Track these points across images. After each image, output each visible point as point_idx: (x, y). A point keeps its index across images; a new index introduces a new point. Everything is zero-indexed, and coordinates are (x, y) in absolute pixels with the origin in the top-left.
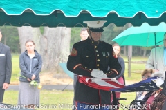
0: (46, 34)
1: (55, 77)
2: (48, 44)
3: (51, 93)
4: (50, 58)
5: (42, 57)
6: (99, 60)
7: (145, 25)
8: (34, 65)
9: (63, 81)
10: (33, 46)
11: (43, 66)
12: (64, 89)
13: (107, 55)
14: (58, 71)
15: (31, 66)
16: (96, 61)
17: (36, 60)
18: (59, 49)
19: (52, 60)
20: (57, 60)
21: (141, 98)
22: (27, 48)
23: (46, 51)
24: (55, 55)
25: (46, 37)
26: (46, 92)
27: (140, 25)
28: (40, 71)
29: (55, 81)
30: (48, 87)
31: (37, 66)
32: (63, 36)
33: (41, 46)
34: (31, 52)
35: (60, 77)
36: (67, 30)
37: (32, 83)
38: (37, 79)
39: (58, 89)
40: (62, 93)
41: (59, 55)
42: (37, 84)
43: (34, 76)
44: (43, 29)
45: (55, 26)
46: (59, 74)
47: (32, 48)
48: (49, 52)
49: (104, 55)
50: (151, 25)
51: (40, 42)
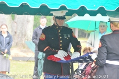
0: (16, 20)
1: (22, 51)
2: (17, 27)
3: (18, 62)
4: (18, 37)
5: (13, 37)
6: (61, 41)
7: (87, 15)
8: (7, 42)
9: (28, 54)
10: (6, 28)
11: (13, 43)
12: (28, 60)
13: (67, 36)
14: (24, 47)
15: (4, 43)
16: (59, 42)
17: (8, 38)
18: (25, 31)
19: (20, 39)
20: (24, 39)
21: (82, 67)
22: (2, 30)
23: (16, 33)
24: (22, 35)
25: (15, 22)
26: (15, 62)
27: (83, 15)
28: (11, 47)
29: (22, 54)
30: (17, 59)
31: (9, 43)
32: (28, 21)
33: (12, 29)
34: (4, 33)
35: (25, 52)
36: (31, 18)
37: (5, 55)
38: (8, 53)
39: (24, 60)
40: (26, 63)
41: (25, 36)
42: (8, 56)
43: (6, 51)
44: (14, 17)
45: (22, 14)
46: (25, 49)
47: (6, 30)
48: (18, 33)
49: (66, 37)
50: (91, 15)
51: (11, 26)
